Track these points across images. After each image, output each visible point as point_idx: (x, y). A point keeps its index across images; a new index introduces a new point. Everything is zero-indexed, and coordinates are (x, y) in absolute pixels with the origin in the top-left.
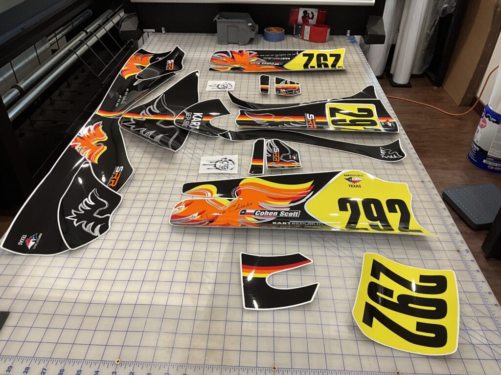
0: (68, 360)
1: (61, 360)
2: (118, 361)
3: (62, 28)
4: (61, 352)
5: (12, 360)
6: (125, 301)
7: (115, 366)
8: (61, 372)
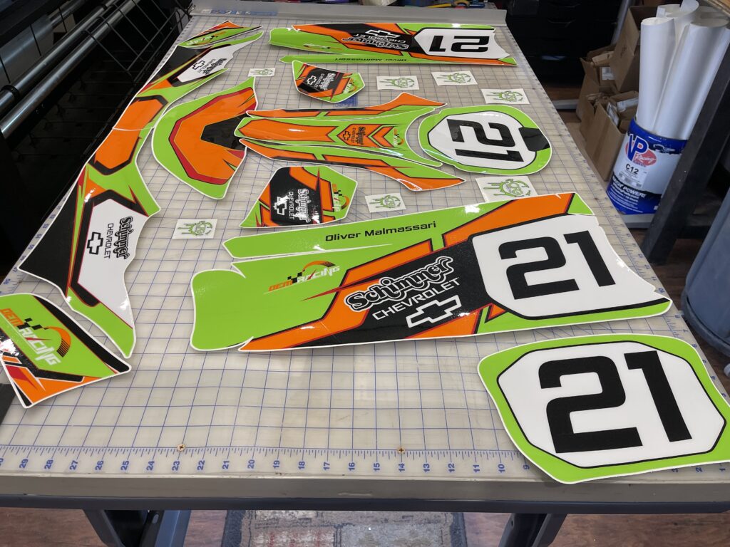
1: (98, 449)
2: (181, 448)
4: (98, 438)
5: (27, 452)
7: (177, 453)
8: (100, 465)
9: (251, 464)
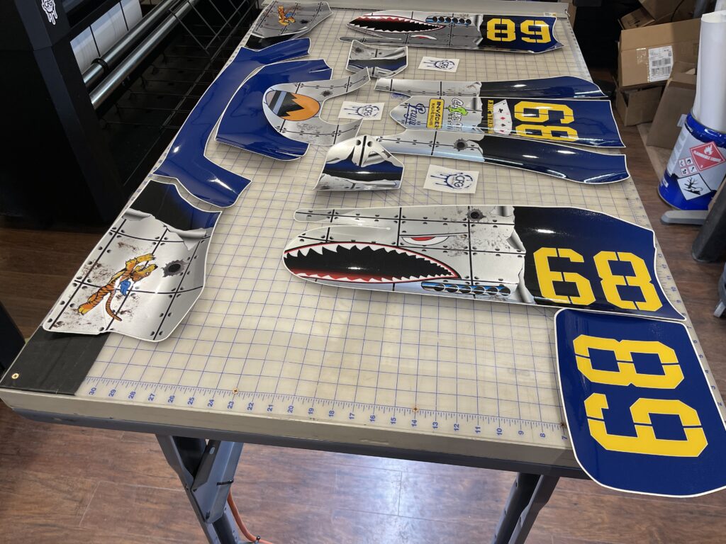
0: (179, 386)
2: (236, 391)
4: (171, 377)
5: (115, 384)
7: (232, 396)
8: (171, 399)
9: (291, 409)
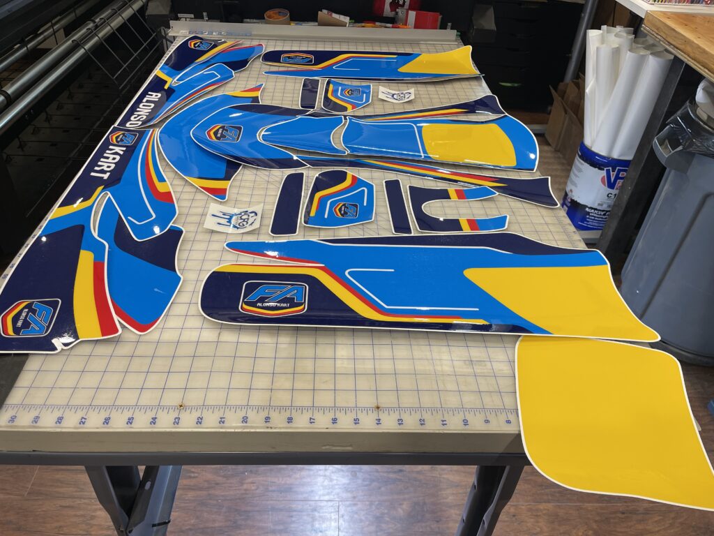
0: (114, 406)
1: (105, 407)
2: (181, 406)
3: (59, 18)
4: (104, 398)
5: (38, 410)
6: (183, 338)
7: (177, 411)
8: (107, 421)
9: (245, 420)
